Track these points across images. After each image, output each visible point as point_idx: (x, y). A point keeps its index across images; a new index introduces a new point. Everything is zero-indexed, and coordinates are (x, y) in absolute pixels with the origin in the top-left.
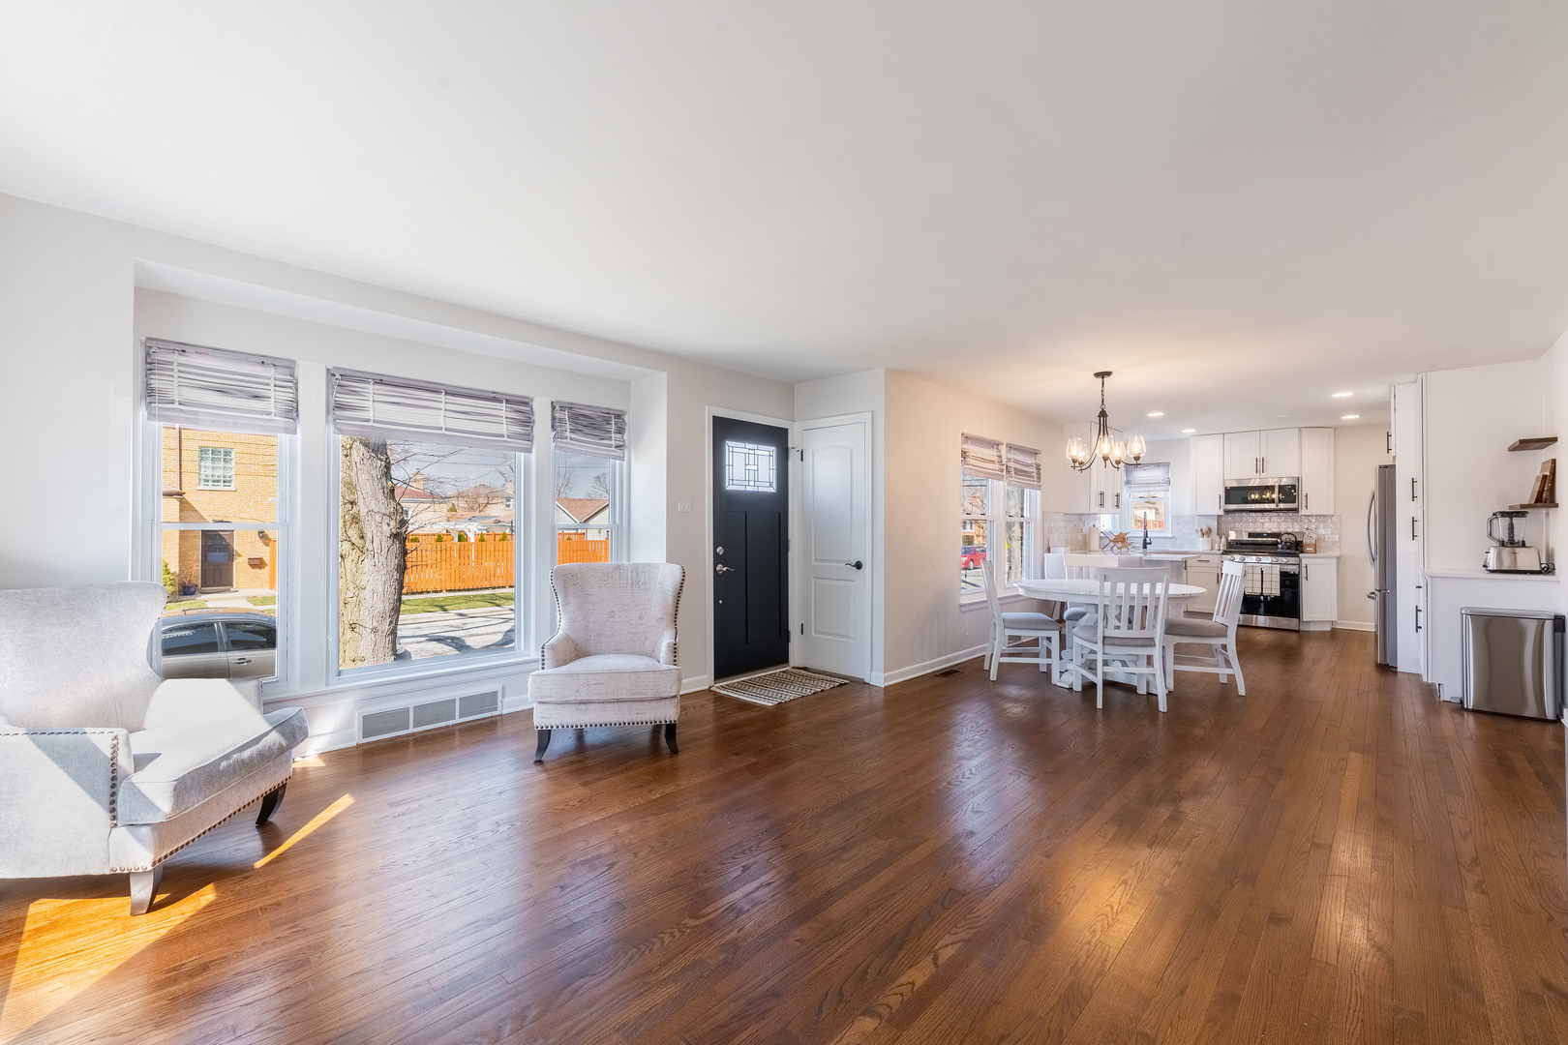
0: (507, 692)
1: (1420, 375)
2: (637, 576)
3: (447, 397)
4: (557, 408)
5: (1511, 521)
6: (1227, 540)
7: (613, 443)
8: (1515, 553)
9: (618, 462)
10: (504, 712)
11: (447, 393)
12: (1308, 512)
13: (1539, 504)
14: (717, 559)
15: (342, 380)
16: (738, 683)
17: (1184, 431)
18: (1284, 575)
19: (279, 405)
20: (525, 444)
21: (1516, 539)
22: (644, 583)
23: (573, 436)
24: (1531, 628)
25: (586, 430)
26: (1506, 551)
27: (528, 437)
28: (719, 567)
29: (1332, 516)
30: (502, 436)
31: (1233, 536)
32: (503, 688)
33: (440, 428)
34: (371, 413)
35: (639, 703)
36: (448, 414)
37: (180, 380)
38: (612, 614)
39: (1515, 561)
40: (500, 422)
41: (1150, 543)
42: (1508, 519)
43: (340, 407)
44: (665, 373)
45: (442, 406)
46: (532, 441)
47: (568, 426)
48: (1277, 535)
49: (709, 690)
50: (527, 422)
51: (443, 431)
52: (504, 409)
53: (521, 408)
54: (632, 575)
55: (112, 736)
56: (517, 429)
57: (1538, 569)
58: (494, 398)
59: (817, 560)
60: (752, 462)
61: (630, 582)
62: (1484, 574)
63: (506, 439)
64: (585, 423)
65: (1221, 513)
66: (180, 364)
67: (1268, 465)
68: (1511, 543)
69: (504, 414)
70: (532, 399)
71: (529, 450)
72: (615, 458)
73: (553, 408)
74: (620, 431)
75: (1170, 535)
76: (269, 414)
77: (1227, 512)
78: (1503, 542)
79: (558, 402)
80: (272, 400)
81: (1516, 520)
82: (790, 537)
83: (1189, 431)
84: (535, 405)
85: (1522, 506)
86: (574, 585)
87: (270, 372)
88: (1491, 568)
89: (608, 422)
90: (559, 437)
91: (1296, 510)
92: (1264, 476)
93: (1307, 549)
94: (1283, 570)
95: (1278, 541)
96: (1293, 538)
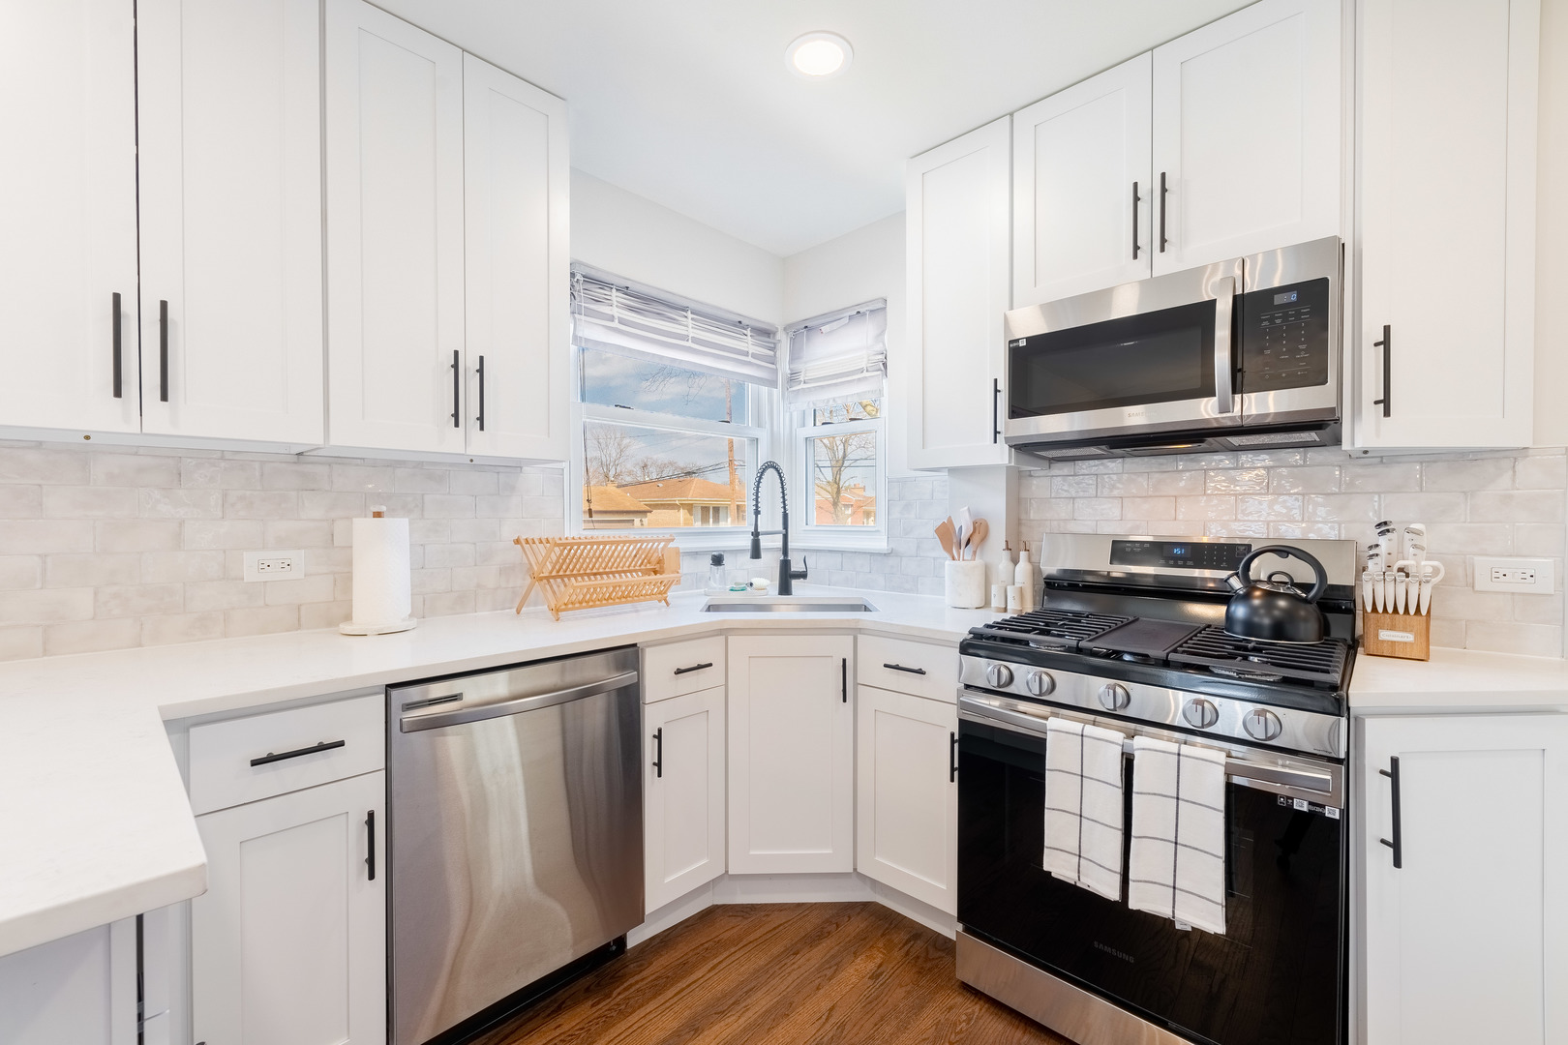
18: (1250, 817)
77: (1026, 449)
91: (1321, 427)
92: (1166, 264)
93: (1385, 635)
94: (1237, 780)
95: (1236, 583)
96: (1305, 574)
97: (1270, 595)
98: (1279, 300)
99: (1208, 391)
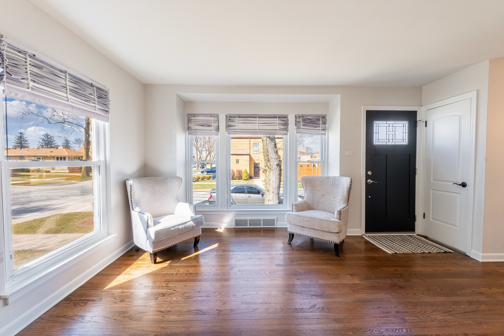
0: (278, 220)
2: (335, 181)
3: (259, 119)
4: (297, 117)
7: (321, 128)
9: (323, 136)
10: (277, 227)
11: (259, 117)
14: (367, 177)
15: (230, 118)
16: (379, 236)
19: (215, 128)
20: (285, 132)
22: (337, 184)
23: (304, 127)
25: (309, 124)
27: (286, 130)
28: (368, 181)
30: (277, 130)
32: (277, 219)
33: (257, 130)
34: (237, 127)
35: (323, 232)
36: (259, 124)
37: (194, 124)
38: (323, 195)
40: (276, 124)
43: (229, 126)
44: (340, 95)
45: (257, 122)
46: (288, 131)
47: (302, 124)
49: (361, 237)
50: (286, 124)
51: (258, 130)
52: (278, 120)
53: (284, 119)
54: (333, 181)
55: (147, 216)
56: (282, 127)
58: (274, 117)
59: (434, 180)
60: (391, 130)
61: (331, 184)
63: (278, 131)
64: (308, 122)
66: (194, 120)
69: (277, 122)
70: (288, 115)
71: (286, 134)
72: (322, 134)
73: (296, 117)
74: (324, 123)
76: (212, 130)
79: (297, 115)
80: (213, 126)
82: (417, 167)
84: (289, 117)
86: (309, 183)
87: (212, 118)
89: (318, 120)
90: (298, 128)
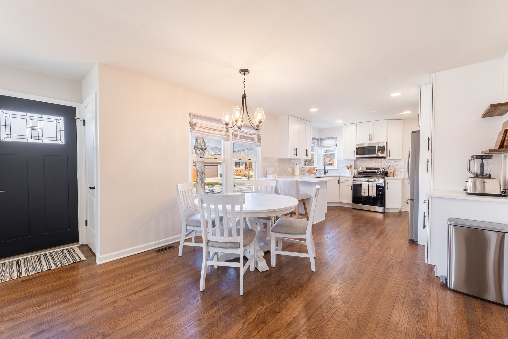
1: (432, 75)
5: (483, 161)
6: (358, 171)
8: (484, 182)
12: (390, 158)
13: (502, 149)
17: (338, 121)
18: (378, 187)
21: (485, 173)
24: (493, 238)
26: (479, 181)
29: (401, 160)
31: (360, 170)
39: (484, 188)
41: (327, 172)
42: (480, 160)
48: (378, 169)
57: (499, 193)
62: (464, 196)
65: (355, 159)
67: (374, 137)
68: (482, 175)
75: (336, 168)
77: (357, 158)
78: (477, 174)
81: (485, 161)
82: (78, 170)
83: (340, 122)
85: (491, 151)
88: (469, 192)
91: (385, 158)
92: (372, 142)
93: (390, 175)
94: (377, 185)
95: (378, 171)
96: (384, 170)
97: (381, 172)
98: (382, 147)
99: (375, 154)
